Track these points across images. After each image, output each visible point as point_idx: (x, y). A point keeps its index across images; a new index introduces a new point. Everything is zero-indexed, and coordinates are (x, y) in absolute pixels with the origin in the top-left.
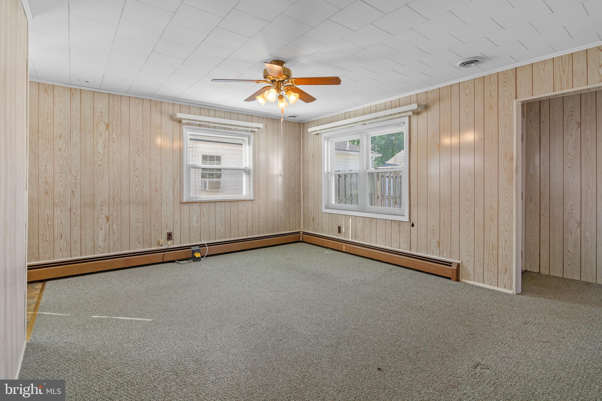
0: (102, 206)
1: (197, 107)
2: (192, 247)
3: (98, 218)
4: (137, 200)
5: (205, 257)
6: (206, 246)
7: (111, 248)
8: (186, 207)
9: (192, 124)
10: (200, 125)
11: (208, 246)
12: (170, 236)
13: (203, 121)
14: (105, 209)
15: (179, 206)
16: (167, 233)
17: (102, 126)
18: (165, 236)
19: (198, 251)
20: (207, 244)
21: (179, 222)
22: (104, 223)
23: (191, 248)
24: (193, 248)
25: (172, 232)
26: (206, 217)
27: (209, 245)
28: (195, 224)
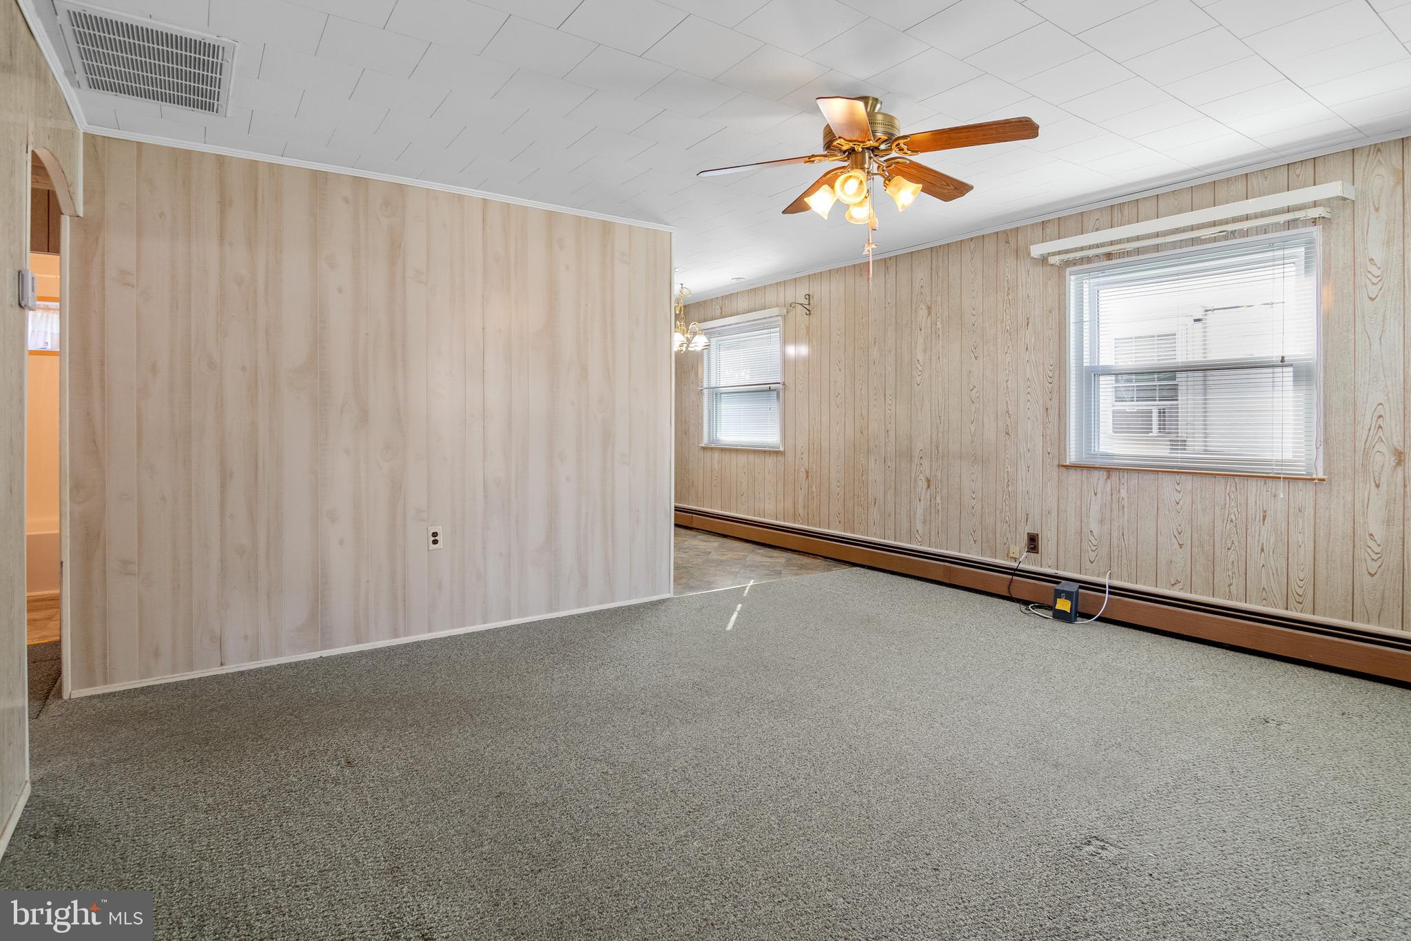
0: (921, 458)
1: (1100, 209)
2: (1063, 582)
3: (915, 481)
4: (973, 452)
5: (1096, 620)
6: (1104, 592)
7: (933, 539)
8: (1073, 476)
9: (1089, 260)
10: (1109, 256)
11: (1110, 593)
12: (1033, 543)
13: (1120, 242)
14: (926, 463)
15: (1055, 474)
16: (1028, 534)
17: (923, 312)
18: (1024, 540)
19: (1069, 595)
20: (1110, 587)
21: (1054, 514)
22: (924, 490)
23: (1058, 583)
24: (1064, 586)
25: (1037, 535)
26: (1126, 513)
27: (1115, 591)
28: (1095, 527)
